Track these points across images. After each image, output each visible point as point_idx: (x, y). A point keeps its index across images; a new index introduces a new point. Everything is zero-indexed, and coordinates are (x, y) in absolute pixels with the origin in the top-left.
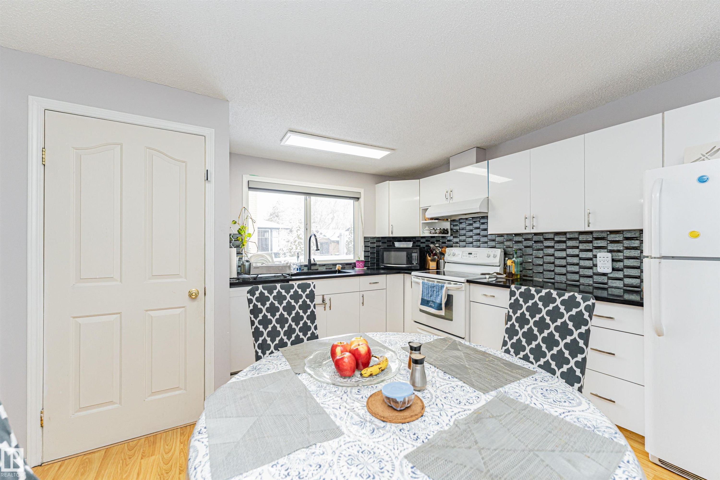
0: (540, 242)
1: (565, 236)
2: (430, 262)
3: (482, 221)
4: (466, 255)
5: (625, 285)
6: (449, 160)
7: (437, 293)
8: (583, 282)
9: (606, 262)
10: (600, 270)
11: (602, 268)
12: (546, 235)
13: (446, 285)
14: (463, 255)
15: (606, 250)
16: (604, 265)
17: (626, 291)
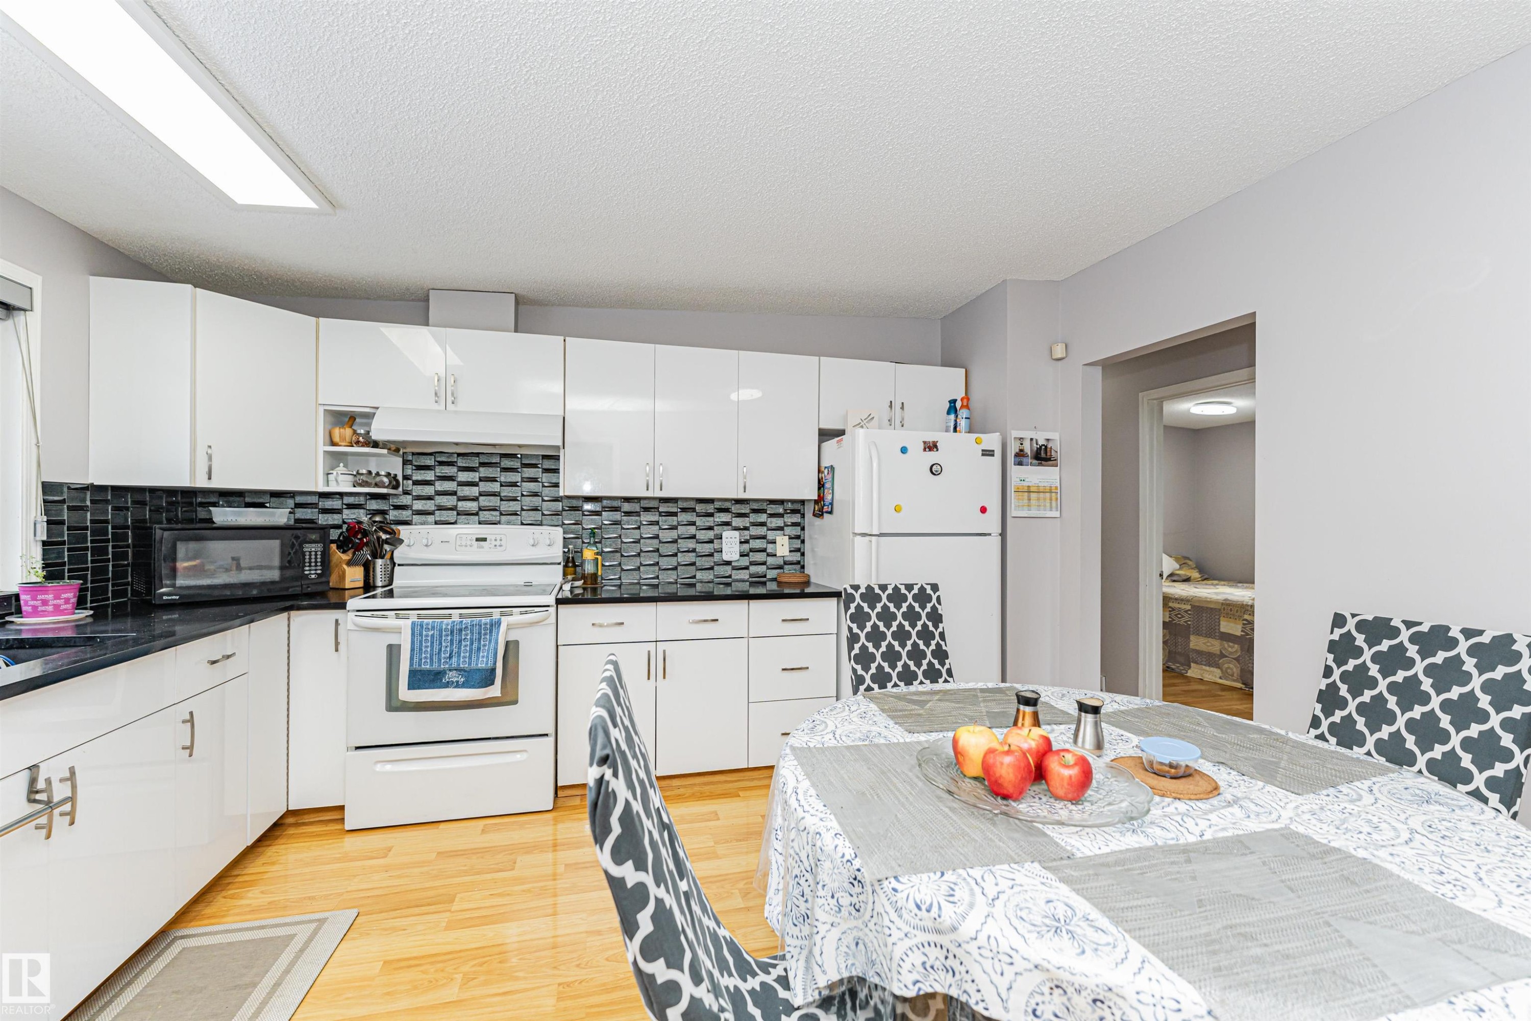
0: (634, 514)
1: (676, 505)
2: (345, 567)
3: (548, 464)
4: (469, 543)
5: (751, 576)
6: (428, 296)
7: (475, 645)
8: (701, 577)
9: (733, 544)
10: (726, 557)
11: (729, 554)
12: (646, 502)
13: (505, 621)
14: (458, 543)
15: (730, 527)
16: (731, 550)
17: (752, 584)
